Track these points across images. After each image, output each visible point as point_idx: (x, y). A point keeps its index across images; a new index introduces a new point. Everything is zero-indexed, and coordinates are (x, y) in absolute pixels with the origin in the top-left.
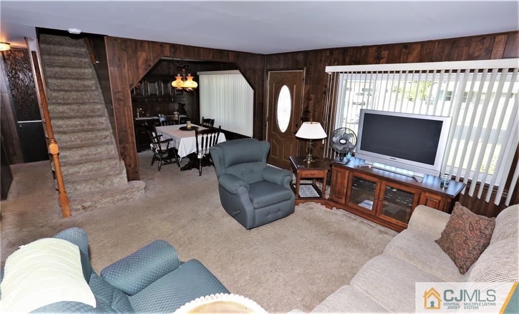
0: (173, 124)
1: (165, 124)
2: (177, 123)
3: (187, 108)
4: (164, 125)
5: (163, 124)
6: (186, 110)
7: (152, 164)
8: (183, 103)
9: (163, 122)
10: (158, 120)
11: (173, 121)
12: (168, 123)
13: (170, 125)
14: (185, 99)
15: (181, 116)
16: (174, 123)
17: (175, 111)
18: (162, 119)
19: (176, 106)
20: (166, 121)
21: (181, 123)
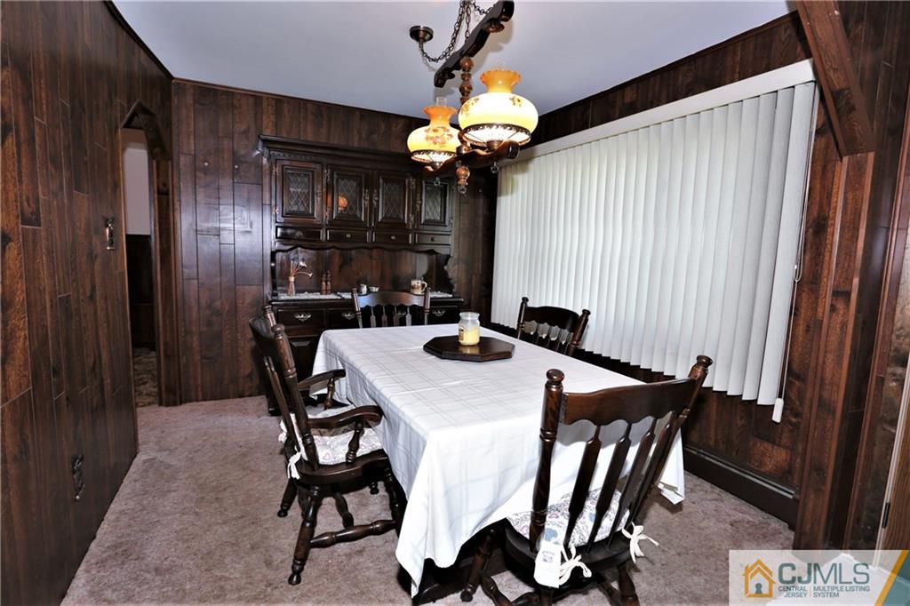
0: (402, 323)
1: (373, 318)
2: (418, 317)
3: (453, 270)
4: (367, 325)
5: (366, 319)
6: (450, 275)
7: (283, 513)
8: (443, 251)
9: (366, 310)
10: (350, 305)
11: (403, 308)
12: (384, 318)
13: (391, 324)
14: (450, 240)
15: (432, 295)
16: (409, 318)
17: (415, 278)
18: (362, 301)
19: (422, 264)
20: (378, 309)
21: (434, 320)
